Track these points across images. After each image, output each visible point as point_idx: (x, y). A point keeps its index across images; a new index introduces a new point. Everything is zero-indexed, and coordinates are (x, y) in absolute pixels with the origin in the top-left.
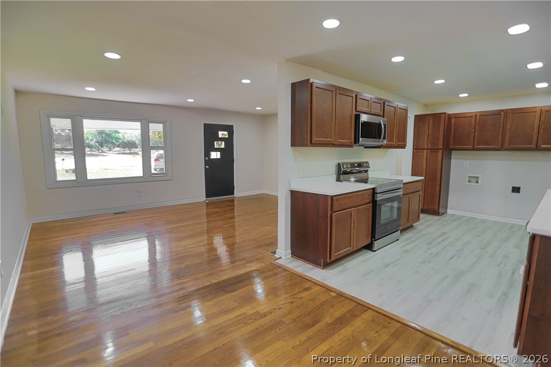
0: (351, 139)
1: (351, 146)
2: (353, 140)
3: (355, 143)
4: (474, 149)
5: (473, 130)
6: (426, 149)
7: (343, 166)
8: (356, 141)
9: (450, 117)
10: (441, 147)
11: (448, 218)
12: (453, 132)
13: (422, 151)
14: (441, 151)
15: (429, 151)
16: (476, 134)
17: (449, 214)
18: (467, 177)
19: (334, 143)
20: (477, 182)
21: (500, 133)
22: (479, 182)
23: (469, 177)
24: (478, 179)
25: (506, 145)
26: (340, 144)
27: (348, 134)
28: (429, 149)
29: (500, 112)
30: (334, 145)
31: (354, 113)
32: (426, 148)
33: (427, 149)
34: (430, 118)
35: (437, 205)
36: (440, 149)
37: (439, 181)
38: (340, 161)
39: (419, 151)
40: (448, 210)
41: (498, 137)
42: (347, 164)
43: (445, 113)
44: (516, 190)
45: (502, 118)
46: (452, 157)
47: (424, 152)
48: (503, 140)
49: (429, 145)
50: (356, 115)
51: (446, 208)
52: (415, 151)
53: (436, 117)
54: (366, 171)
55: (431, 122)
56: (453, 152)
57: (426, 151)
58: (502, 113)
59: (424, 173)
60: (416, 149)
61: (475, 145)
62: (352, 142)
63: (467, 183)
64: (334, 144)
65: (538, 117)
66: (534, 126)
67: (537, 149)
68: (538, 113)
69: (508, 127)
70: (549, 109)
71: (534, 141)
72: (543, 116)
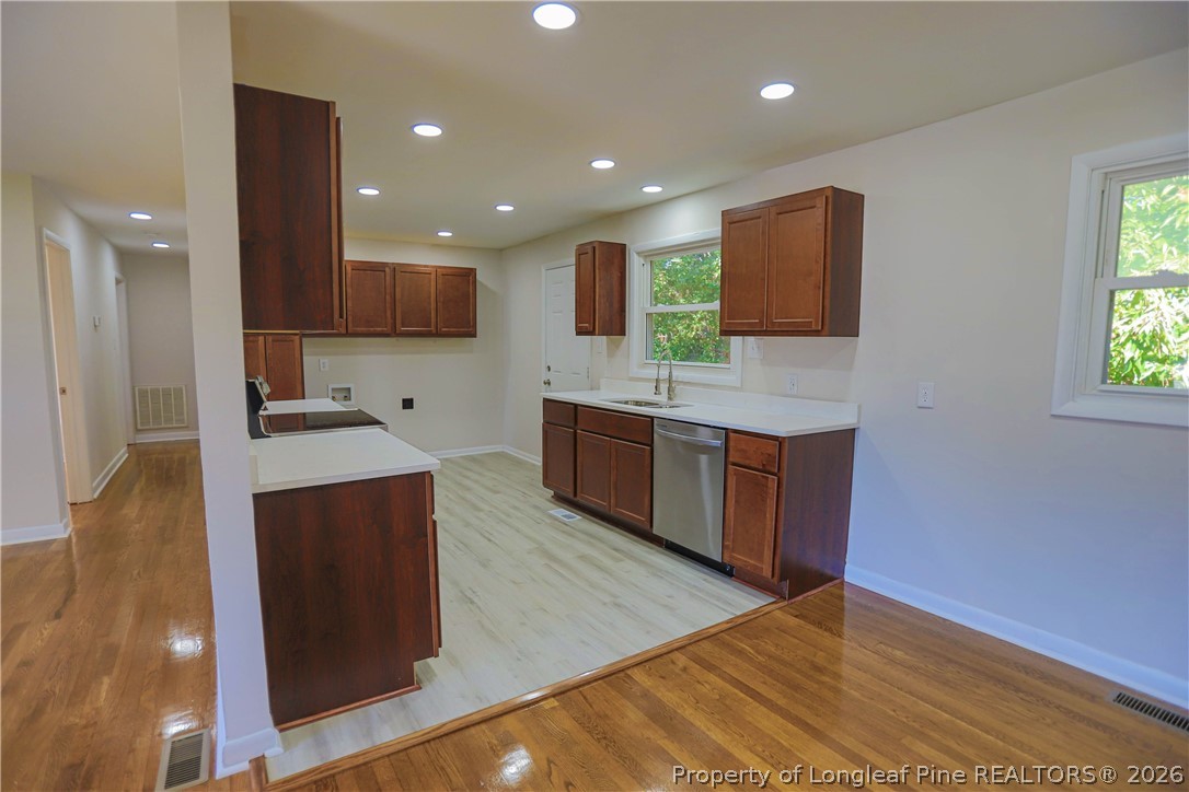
4: (347, 334)
6: (261, 334)
14: (298, 337)
15: (269, 338)
18: (330, 391)
20: (347, 398)
21: (388, 306)
22: (351, 398)
23: (333, 389)
24: (349, 393)
25: (399, 328)
28: (269, 334)
33: (265, 334)
36: (296, 335)
41: (386, 312)
44: (408, 404)
45: (388, 278)
47: (259, 341)
48: (394, 318)
58: (387, 269)
61: (350, 325)
65: (433, 283)
66: (430, 297)
67: (438, 334)
68: (433, 276)
69: (398, 296)
70: (445, 271)
71: (433, 320)
72: (440, 281)
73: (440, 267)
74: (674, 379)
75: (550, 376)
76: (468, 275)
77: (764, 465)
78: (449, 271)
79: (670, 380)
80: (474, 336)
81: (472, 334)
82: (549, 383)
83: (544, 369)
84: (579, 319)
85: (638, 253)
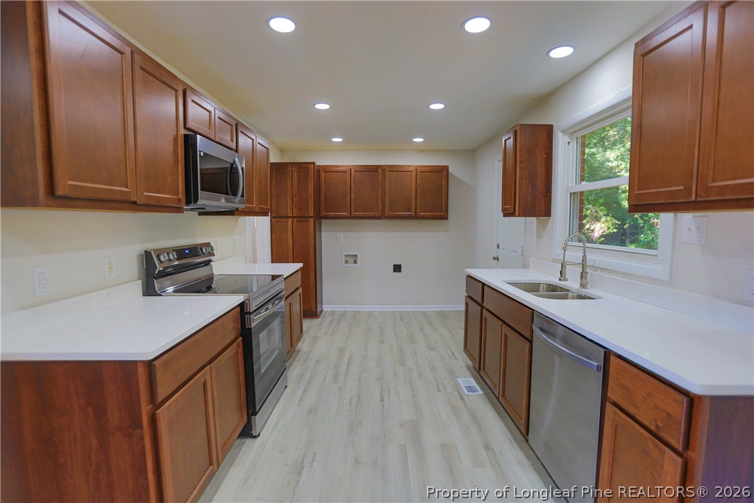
0: (177, 193)
1: (179, 210)
2: (182, 195)
3: (188, 203)
4: (351, 217)
5: (348, 191)
6: (290, 217)
7: (158, 257)
8: (191, 197)
9: (320, 170)
10: (312, 214)
11: (329, 319)
12: (323, 193)
13: (284, 220)
14: (312, 219)
15: (295, 220)
16: (353, 196)
17: (327, 311)
18: (344, 256)
19: (133, 199)
20: (355, 262)
21: (380, 196)
22: (358, 261)
23: (346, 255)
24: (357, 258)
25: (387, 213)
26: (152, 202)
27: (169, 180)
28: (295, 217)
29: (377, 169)
30: (133, 205)
31: (183, 132)
32: (290, 215)
33: (292, 217)
34: (294, 169)
35: (313, 302)
36: (311, 217)
37: (313, 266)
38: (150, 246)
39: (280, 220)
40: (324, 306)
41: (378, 201)
42: (167, 251)
43: (314, 163)
44: (397, 268)
45: (380, 177)
46: (323, 228)
47: (288, 222)
48: (383, 205)
49: (295, 211)
50: (185, 136)
51: (322, 304)
52: (274, 220)
53: (303, 167)
54: (208, 263)
55: (295, 175)
56: (323, 221)
57: (290, 220)
58: (379, 170)
59: (291, 254)
60: (274, 217)
61: (353, 211)
62: (180, 200)
63: (344, 265)
64: (135, 203)
65: (414, 178)
66: (411, 189)
67: (416, 217)
68: (414, 173)
69: (387, 189)
70: (423, 169)
71: (413, 207)
72: (419, 177)
73: (419, 166)
74: (589, 263)
75: (499, 253)
76: (443, 172)
77: (657, 426)
78: (426, 169)
79: (584, 264)
80: (446, 218)
81: (445, 217)
82: (498, 259)
83: (496, 247)
84: (504, 202)
85: (564, 132)
